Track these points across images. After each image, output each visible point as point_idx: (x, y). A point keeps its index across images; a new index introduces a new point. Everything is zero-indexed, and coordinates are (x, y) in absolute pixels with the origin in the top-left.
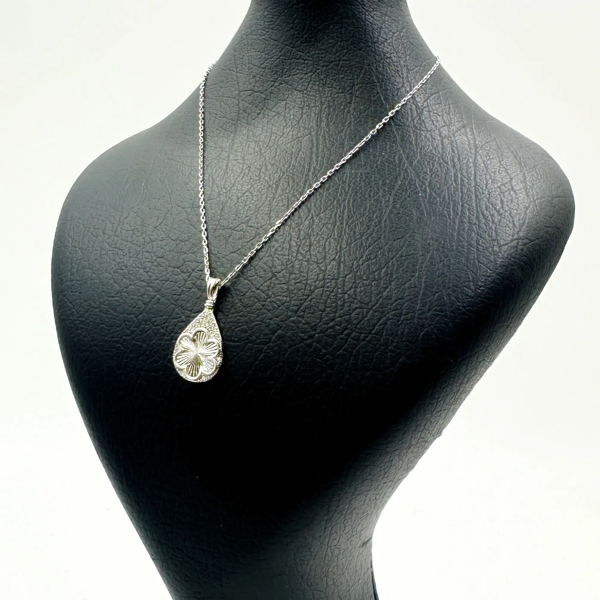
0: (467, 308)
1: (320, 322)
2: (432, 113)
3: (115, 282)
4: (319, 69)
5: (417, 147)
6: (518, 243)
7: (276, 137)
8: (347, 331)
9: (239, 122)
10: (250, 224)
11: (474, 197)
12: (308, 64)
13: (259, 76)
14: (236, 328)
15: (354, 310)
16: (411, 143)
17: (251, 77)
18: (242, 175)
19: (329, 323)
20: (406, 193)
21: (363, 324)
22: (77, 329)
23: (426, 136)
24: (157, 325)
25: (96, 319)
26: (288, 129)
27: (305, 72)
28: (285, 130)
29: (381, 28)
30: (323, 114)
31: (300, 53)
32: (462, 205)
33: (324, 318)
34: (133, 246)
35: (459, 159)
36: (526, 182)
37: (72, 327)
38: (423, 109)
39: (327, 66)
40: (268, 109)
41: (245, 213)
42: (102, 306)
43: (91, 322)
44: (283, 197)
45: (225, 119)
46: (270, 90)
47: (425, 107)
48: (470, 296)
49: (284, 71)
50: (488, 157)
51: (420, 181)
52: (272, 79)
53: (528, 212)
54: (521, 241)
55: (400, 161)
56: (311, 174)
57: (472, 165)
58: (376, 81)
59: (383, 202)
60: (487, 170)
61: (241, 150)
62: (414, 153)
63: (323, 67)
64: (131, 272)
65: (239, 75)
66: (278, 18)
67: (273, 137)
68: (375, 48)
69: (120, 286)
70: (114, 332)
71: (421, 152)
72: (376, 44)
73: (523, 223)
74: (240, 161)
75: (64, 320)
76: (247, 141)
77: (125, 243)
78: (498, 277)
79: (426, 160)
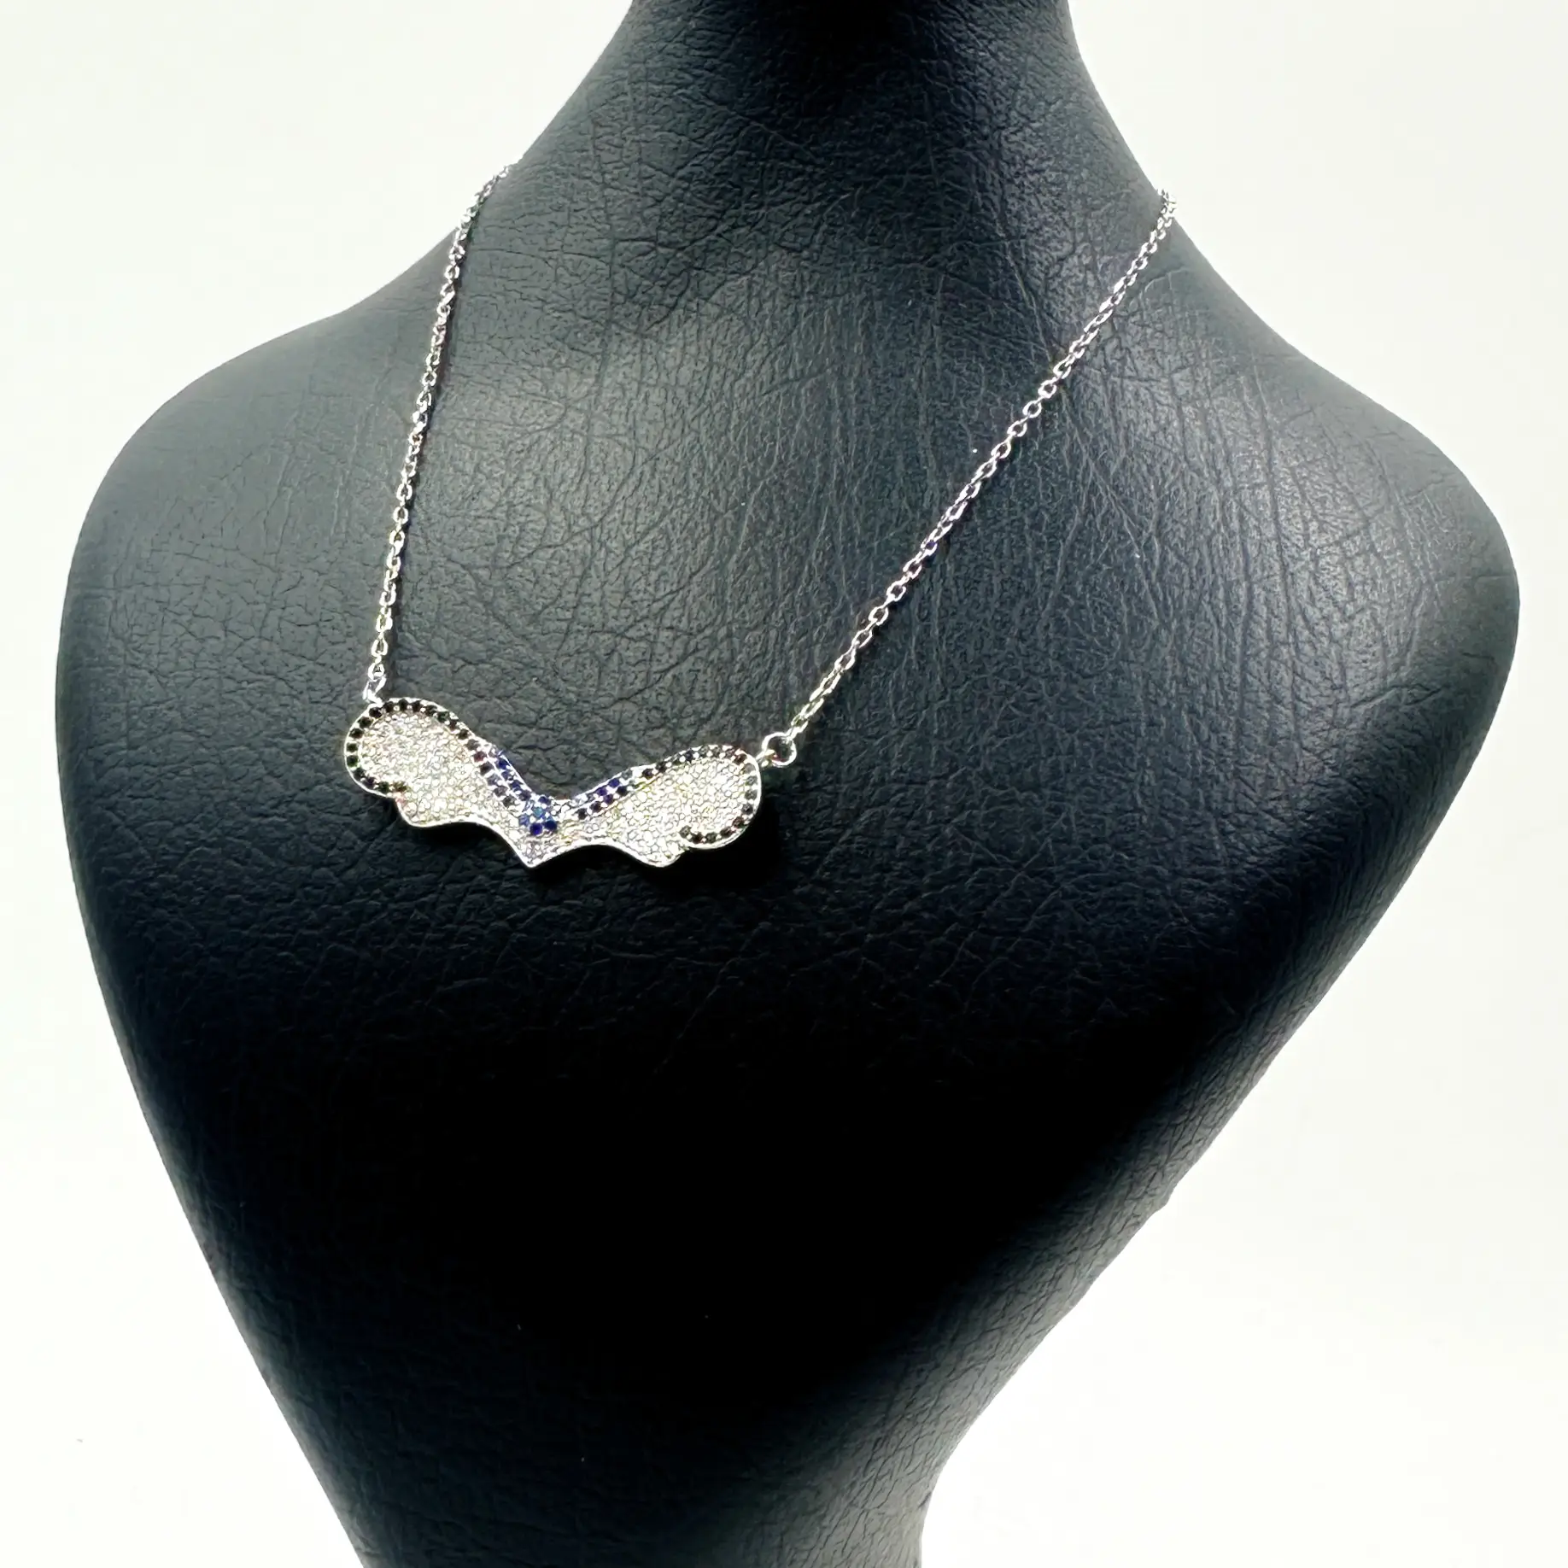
0: (1276, 871)
2: (1149, 331)
3: (271, 773)
4: (844, 193)
5: (1116, 424)
6: (1399, 697)
7: (725, 377)
8: (952, 928)
9: (614, 327)
10: (667, 623)
11: (1277, 567)
12: (816, 177)
13: (670, 199)
14: (639, 912)
16: (1099, 413)
17: (650, 202)
18: (633, 479)
20: (1097, 551)
21: (998, 906)
22: (154, 905)
23: (1137, 395)
24: (404, 899)
25: (212, 877)
26: (759, 357)
27: (805, 198)
28: (749, 358)
29: (1017, 88)
30: (858, 318)
31: (792, 144)
32: (1250, 590)
34: (319, 669)
35: (1228, 461)
36: (1403, 531)
37: (138, 899)
38: (1126, 319)
39: (867, 185)
40: (697, 295)
41: (651, 589)
42: (229, 838)
43: (198, 884)
44: (758, 549)
45: (569, 316)
46: (703, 242)
47: (1133, 314)
48: (1280, 838)
49: (747, 191)
50: (1302, 460)
51: (1133, 517)
52: (709, 213)
53: (1417, 611)
54: (1405, 691)
55: (1075, 459)
56: (832, 484)
57: (1261, 479)
58: (1001, 235)
59: (1038, 574)
60: (1303, 495)
61: (623, 409)
62: (1109, 438)
63: (856, 185)
64: (317, 746)
65: (608, 191)
66: (729, 42)
67: (716, 377)
68: (1000, 145)
69: (285, 783)
70: (271, 915)
71: (1127, 439)
72: (1004, 133)
73: (1409, 643)
74: (625, 440)
75: (112, 878)
76: (640, 383)
77: (295, 661)
78: (1350, 786)
79: (1145, 462)
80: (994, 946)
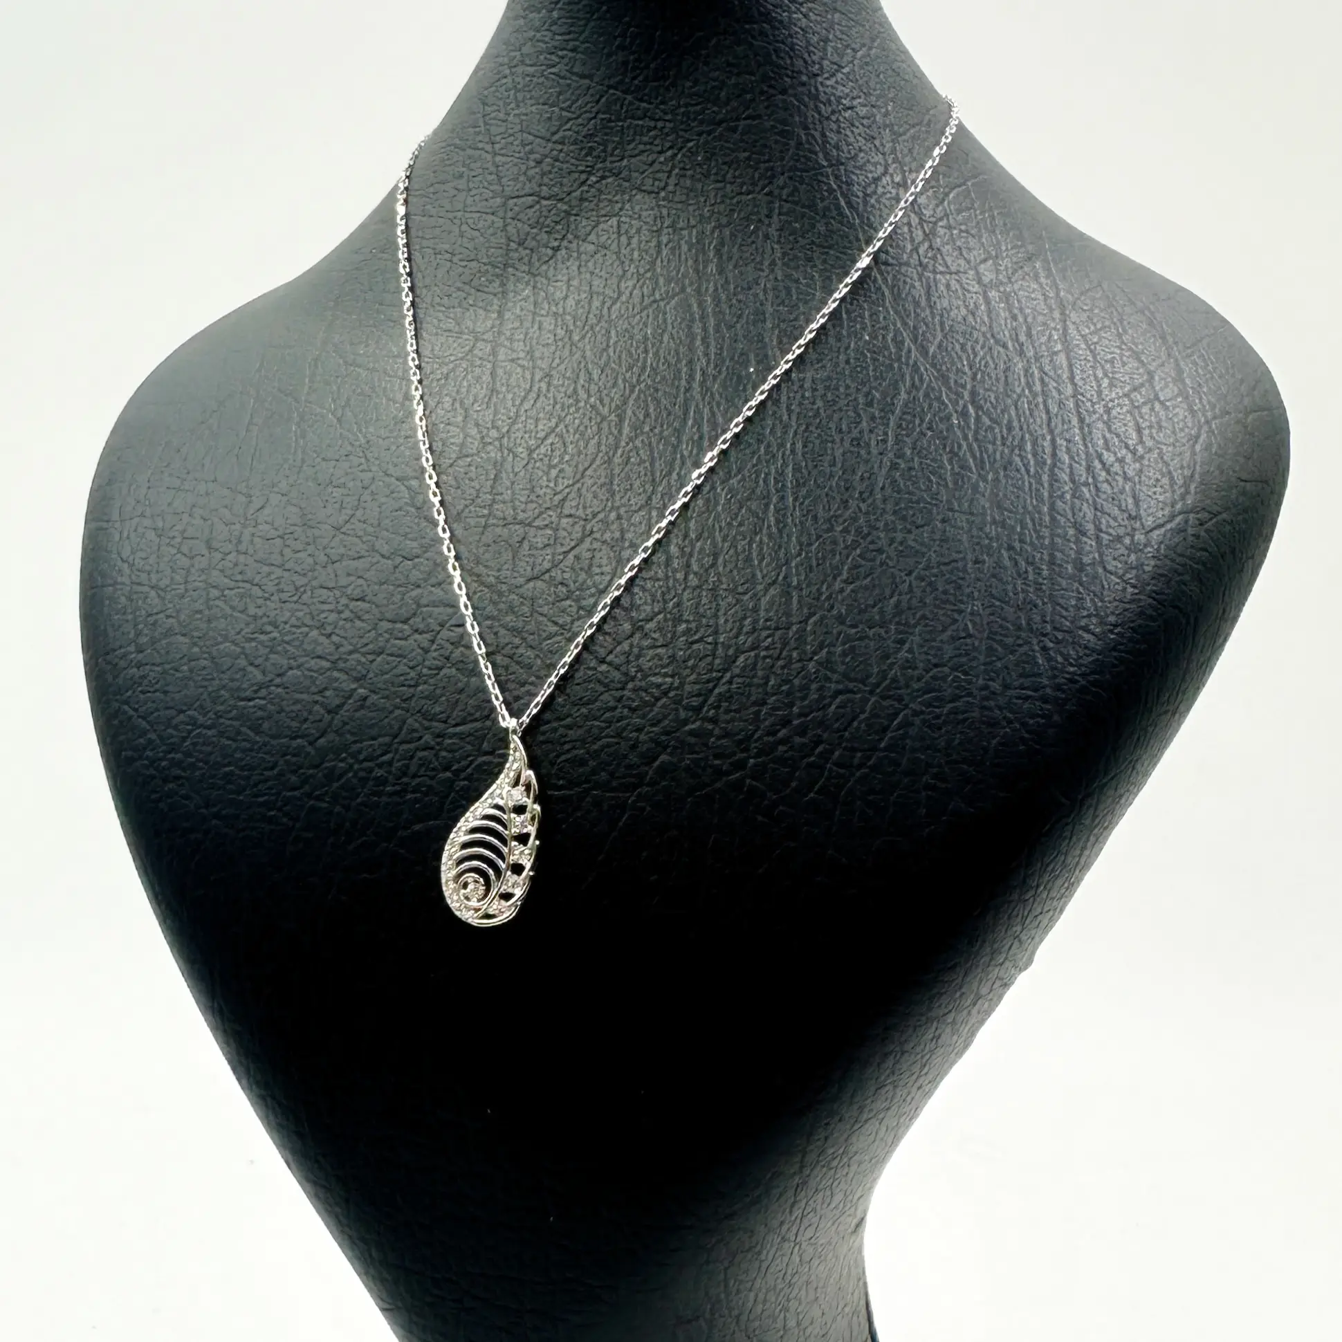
0: (1091, 678)
1: (756, 731)
2: (955, 232)
3: (251, 664)
4: (689, 141)
5: (932, 313)
6: (1186, 522)
7: (604, 303)
8: (820, 749)
9: (510, 270)
10: (566, 512)
11: (1075, 421)
12: (666, 130)
13: (548, 160)
14: (558, 756)
15: (834, 697)
16: (917, 304)
17: (532, 164)
18: (533, 395)
19: (779, 730)
20: (922, 421)
21: (858, 728)
22: (165, 781)
23: (948, 286)
24: (365, 760)
25: (211, 754)
26: (630, 283)
27: (659, 148)
28: (623, 285)
29: (826, 40)
30: (710, 244)
31: (644, 105)
32: (1053, 441)
33: (765, 719)
34: (286, 574)
35: (1029, 335)
36: (1183, 381)
37: (153, 777)
38: (935, 223)
39: (709, 133)
40: (576, 237)
41: (552, 485)
42: (222, 720)
43: (201, 761)
44: (638, 443)
45: (474, 264)
46: (578, 193)
47: (941, 219)
48: (1093, 651)
49: (609, 149)
50: (1092, 328)
51: (949, 388)
52: (580, 168)
53: (1198, 448)
54: (1192, 516)
55: (899, 344)
56: (696, 385)
57: (1059, 347)
58: (825, 164)
59: (873, 443)
60: (1094, 357)
61: (522, 336)
62: (927, 325)
63: (700, 134)
64: (286, 638)
65: (498, 158)
66: (586, 25)
67: (596, 303)
68: (817, 89)
69: (264, 673)
70: (260, 782)
71: (942, 324)
72: (820, 79)
73: (1192, 476)
74: (525, 363)
75: (130, 761)
76: (534, 313)
77: (266, 569)
78: (1150, 600)
79: (957, 341)
80: (856, 761)
